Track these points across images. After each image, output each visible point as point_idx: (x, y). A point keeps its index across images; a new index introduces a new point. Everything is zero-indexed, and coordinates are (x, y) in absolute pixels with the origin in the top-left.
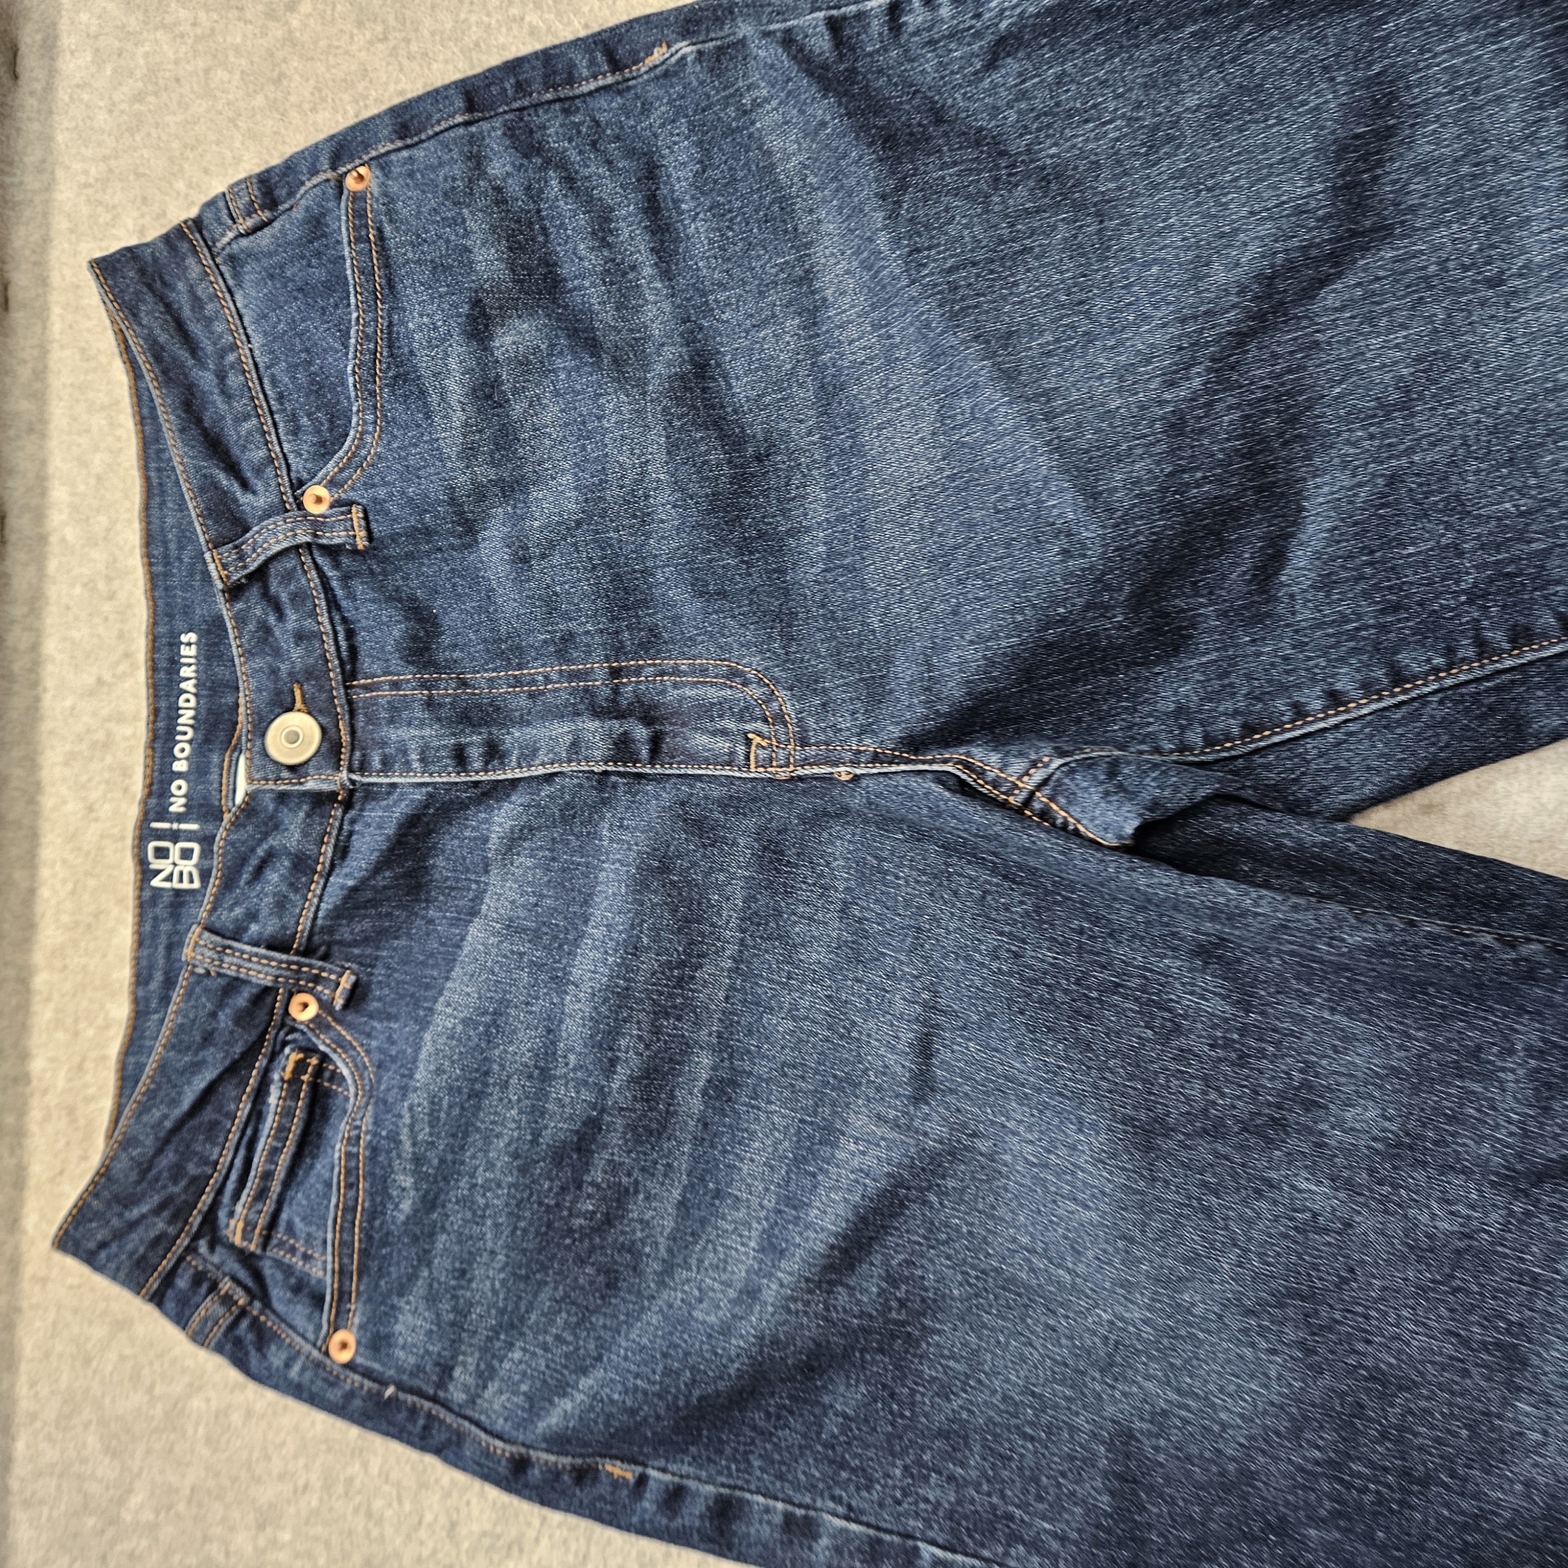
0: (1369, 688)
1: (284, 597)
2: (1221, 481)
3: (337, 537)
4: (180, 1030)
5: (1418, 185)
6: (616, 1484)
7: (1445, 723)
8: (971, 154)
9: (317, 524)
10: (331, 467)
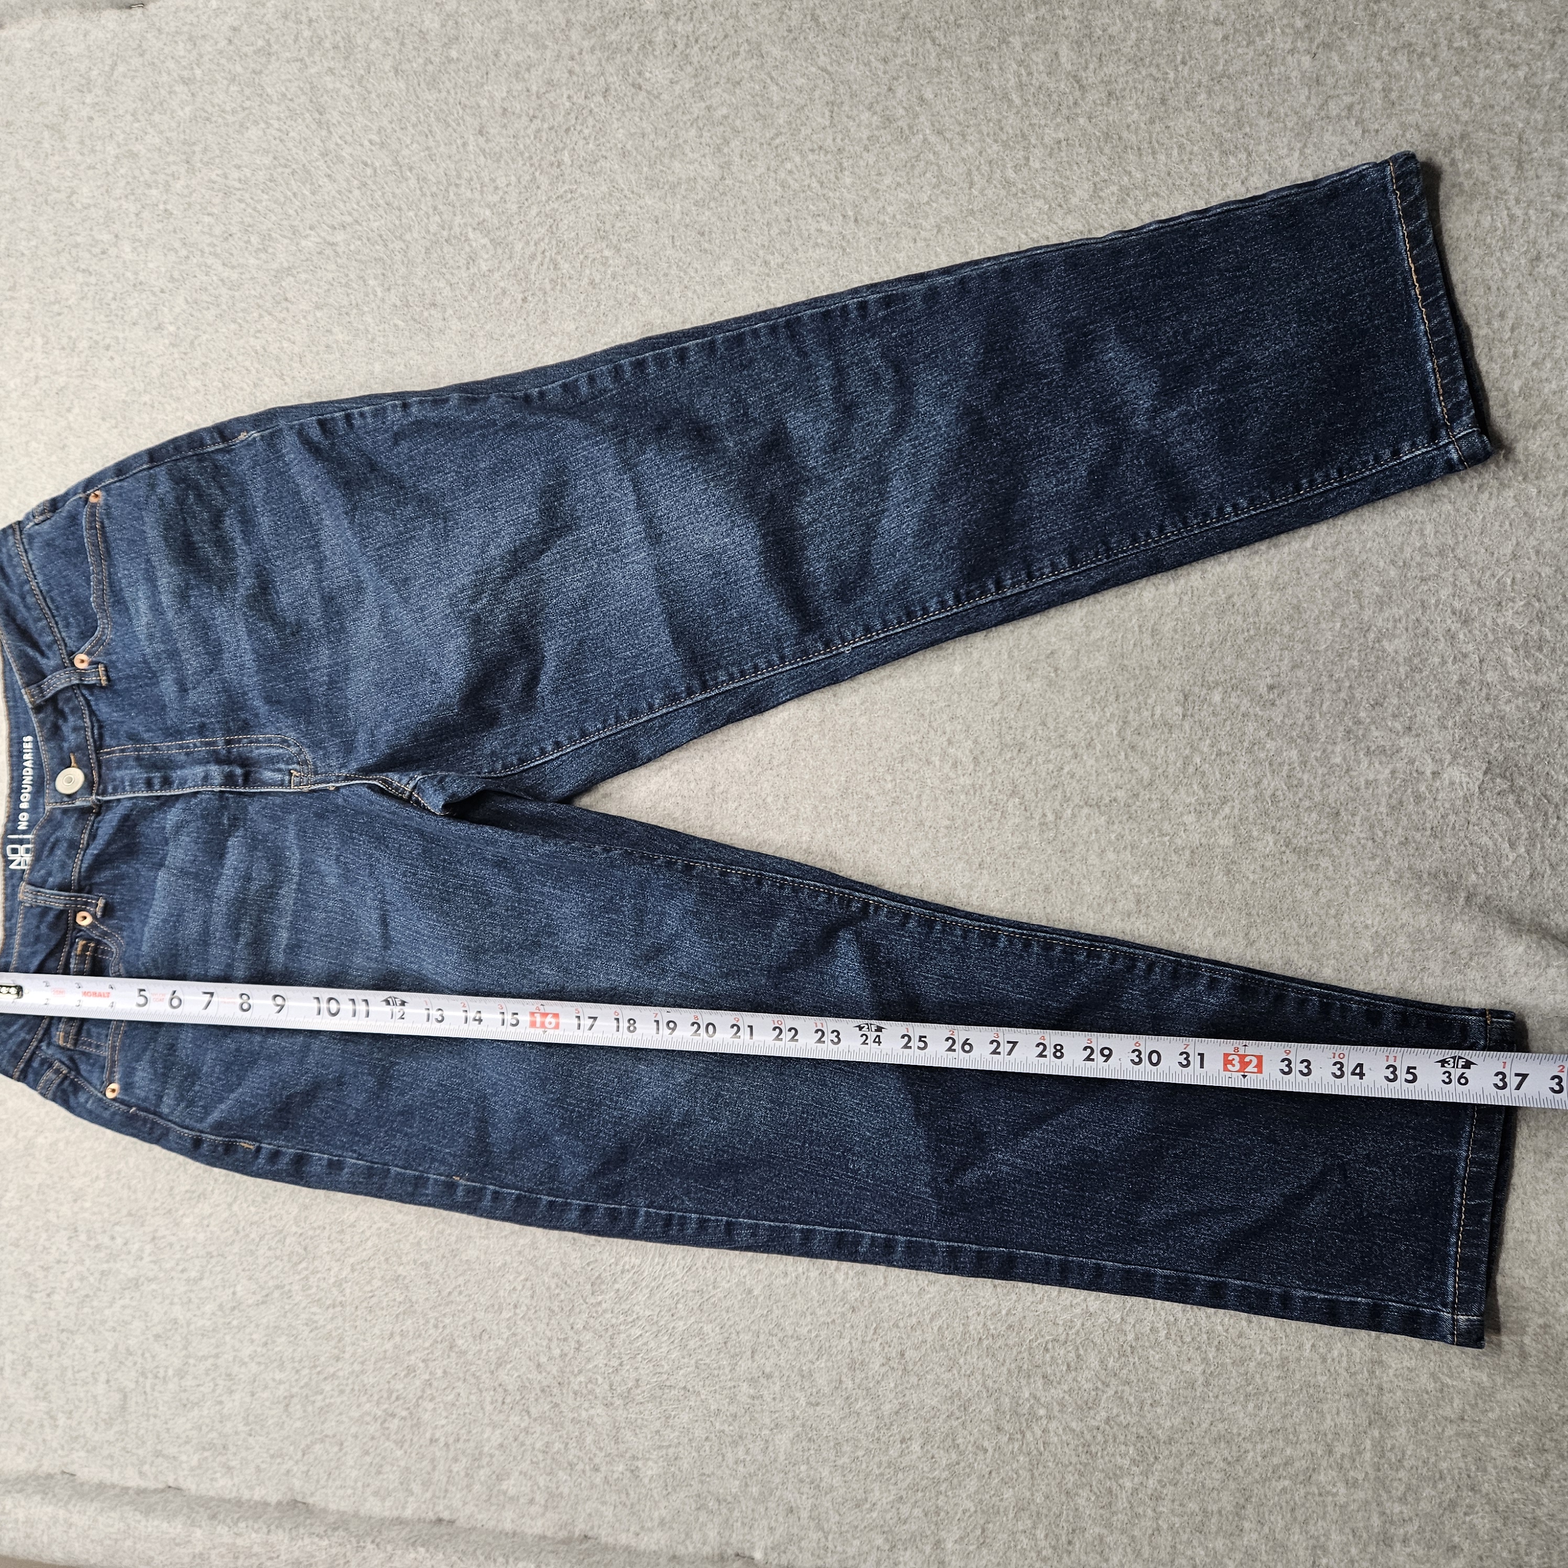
0: (571, 739)
1: (67, 710)
2: (499, 645)
3: (92, 680)
4: (24, 936)
5: (580, 507)
6: (246, 1151)
7: (601, 755)
8: (386, 488)
9: (82, 674)
10: (87, 646)
